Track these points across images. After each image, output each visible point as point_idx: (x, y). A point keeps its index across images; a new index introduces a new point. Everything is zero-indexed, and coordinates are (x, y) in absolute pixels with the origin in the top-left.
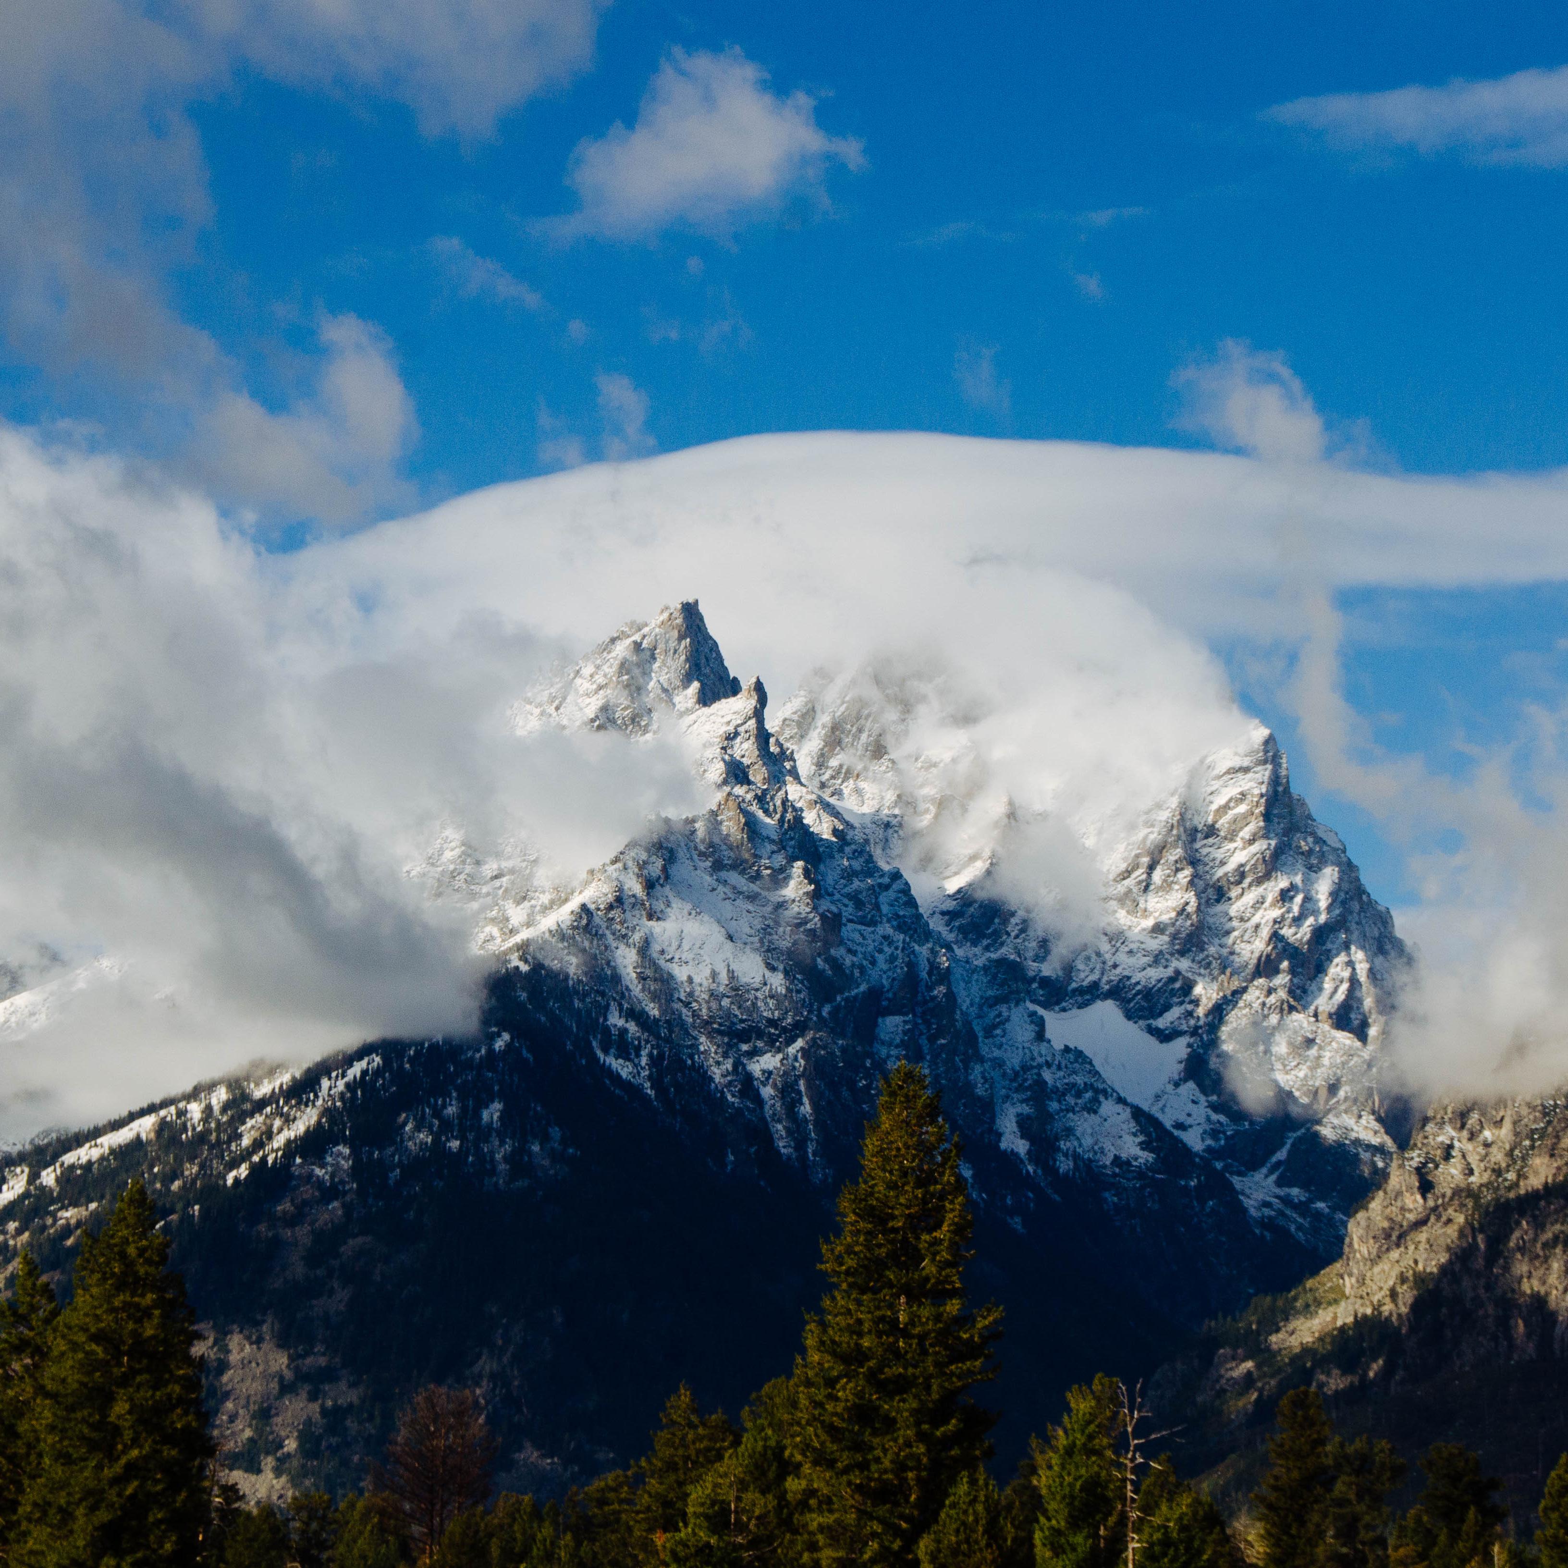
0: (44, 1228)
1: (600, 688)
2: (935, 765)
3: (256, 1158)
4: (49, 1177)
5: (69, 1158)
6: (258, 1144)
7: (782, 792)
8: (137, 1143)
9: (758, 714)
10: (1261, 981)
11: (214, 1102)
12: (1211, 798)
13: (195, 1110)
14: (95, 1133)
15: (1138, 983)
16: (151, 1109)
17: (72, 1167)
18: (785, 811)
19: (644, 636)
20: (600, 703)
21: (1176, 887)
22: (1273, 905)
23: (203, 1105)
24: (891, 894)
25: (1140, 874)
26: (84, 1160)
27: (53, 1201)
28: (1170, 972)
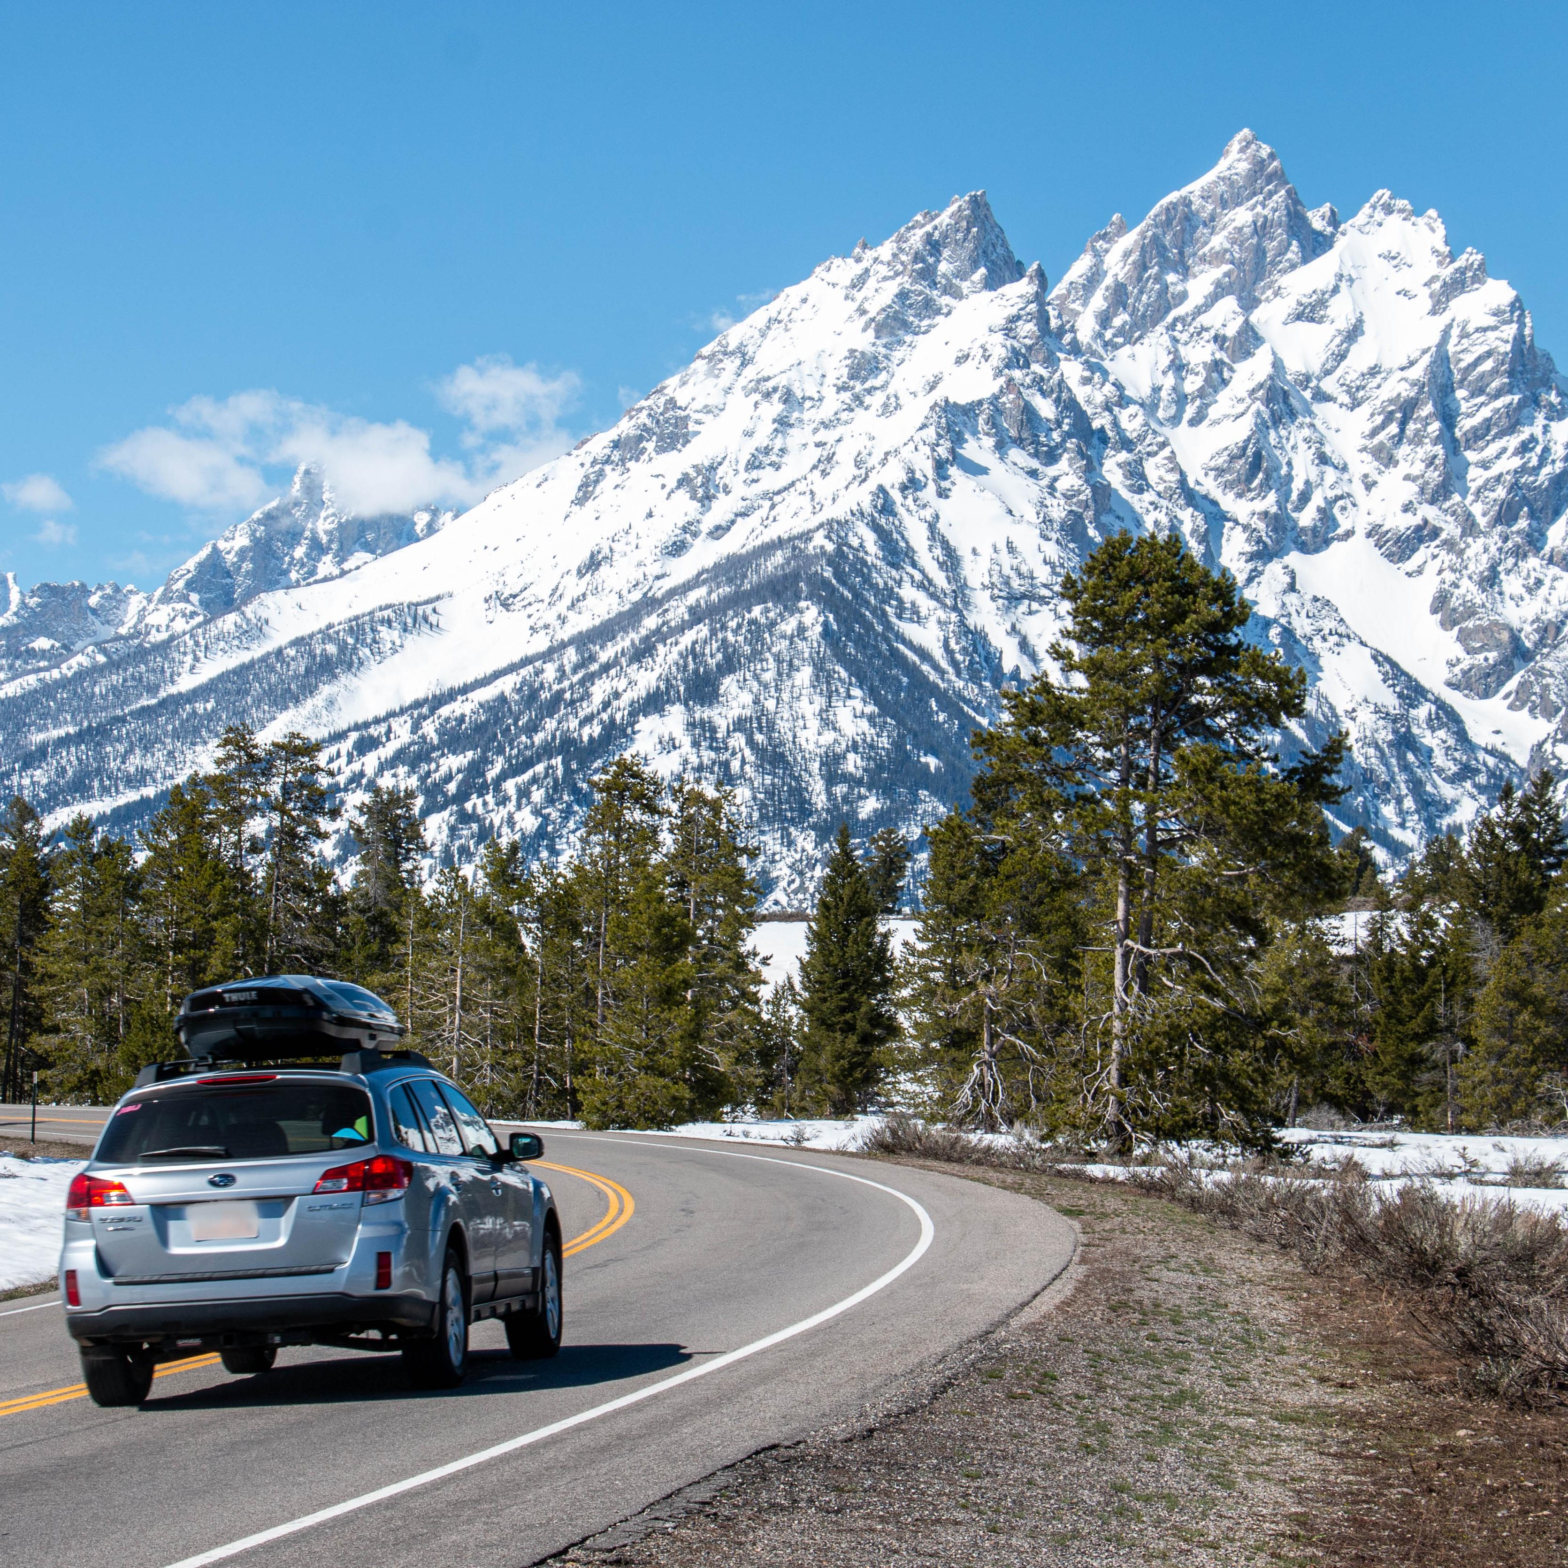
0: (428, 774)
1: (897, 274)
2: (1207, 330)
3: (605, 716)
4: (429, 729)
5: (445, 711)
6: (606, 705)
7: (1058, 374)
8: (502, 699)
9: (1039, 298)
10: (1499, 528)
11: (566, 662)
12: (1461, 356)
13: (550, 672)
14: (465, 690)
15: (1387, 532)
16: (512, 668)
17: (447, 720)
18: (1061, 391)
19: (936, 228)
20: (896, 290)
21: (1427, 440)
22: (1515, 454)
23: (556, 665)
24: (1159, 459)
25: (1393, 429)
26: (458, 714)
27: (434, 748)
28: (1417, 520)
